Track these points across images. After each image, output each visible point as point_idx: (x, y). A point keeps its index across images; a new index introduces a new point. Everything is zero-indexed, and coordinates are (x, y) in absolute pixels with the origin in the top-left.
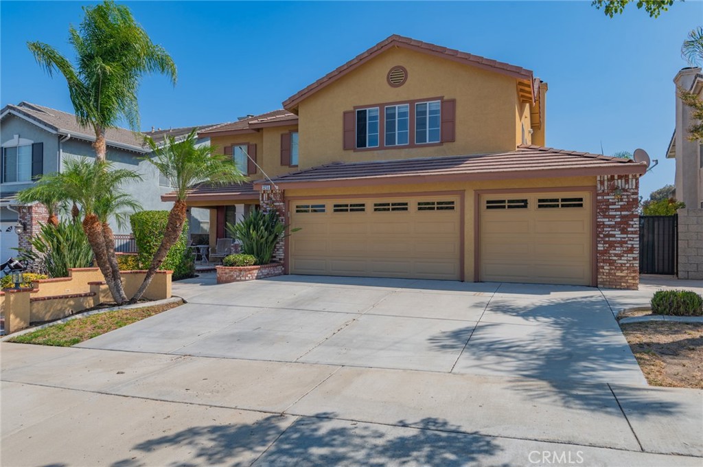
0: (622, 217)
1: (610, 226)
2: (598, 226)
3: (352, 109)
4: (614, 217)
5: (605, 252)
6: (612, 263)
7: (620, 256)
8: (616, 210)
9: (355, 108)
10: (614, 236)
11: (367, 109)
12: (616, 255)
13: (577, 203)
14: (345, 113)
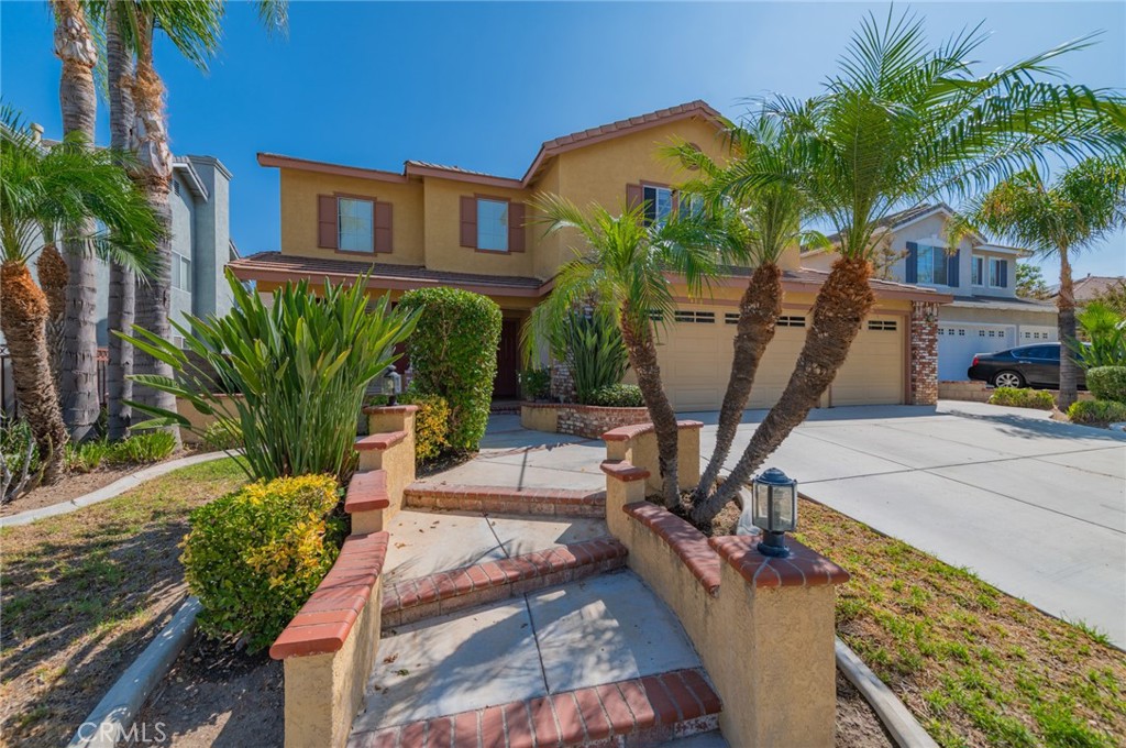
0: (930, 340)
1: (923, 349)
2: (914, 348)
3: (638, 183)
4: (924, 340)
5: (920, 372)
6: (923, 381)
7: (927, 375)
8: (927, 334)
9: (642, 182)
10: (924, 357)
11: (658, 189)
12: (926, 375)
13: (891, 326)
14: (629, 187)
